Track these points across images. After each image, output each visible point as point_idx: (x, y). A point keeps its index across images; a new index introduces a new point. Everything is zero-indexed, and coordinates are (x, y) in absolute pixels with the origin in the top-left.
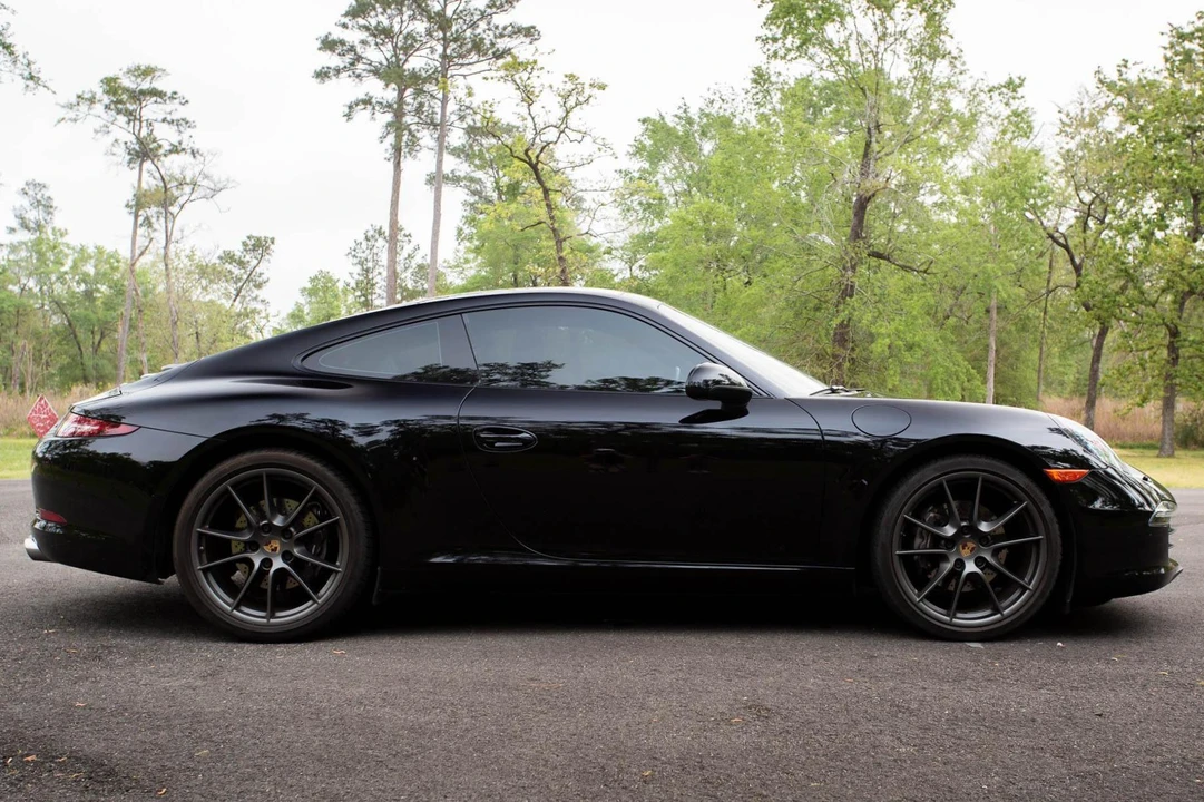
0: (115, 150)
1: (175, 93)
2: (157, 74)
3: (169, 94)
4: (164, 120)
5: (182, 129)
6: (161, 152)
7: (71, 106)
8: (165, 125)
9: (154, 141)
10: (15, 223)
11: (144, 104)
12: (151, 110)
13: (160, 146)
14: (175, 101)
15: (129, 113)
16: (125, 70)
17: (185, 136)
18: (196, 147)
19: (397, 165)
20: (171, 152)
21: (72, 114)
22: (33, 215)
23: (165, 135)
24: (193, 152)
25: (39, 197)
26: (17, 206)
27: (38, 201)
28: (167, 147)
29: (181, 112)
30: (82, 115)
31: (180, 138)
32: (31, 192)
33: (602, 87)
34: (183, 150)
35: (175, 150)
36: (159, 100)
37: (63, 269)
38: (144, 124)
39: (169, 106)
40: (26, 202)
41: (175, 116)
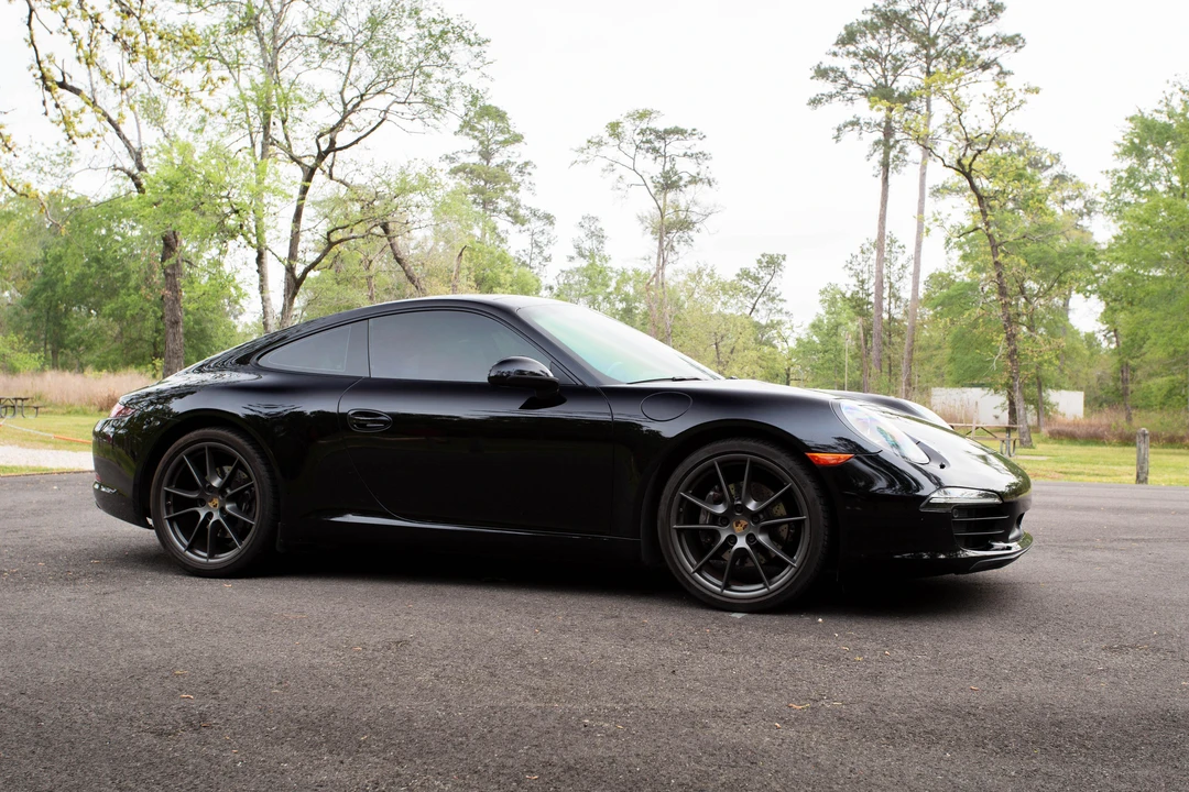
1: (694, 130)
2: (653, 115)
3: (689, 132)
4: (685, 155)
5: (700, 161)
6: (682, 183)
7: (582, 150)
8: (686, 159)
9: (676, 174)
10: (574, 253)
11: (668, 141)
12: (675, 146)
13: (681, 178)
14: (694, 137)
15: (656, 150)
16: (625, 115)
17: (703, 167)
18: (711, 177)
19: (886, 180)
20: (690, 182)
21: (583, 157)
22: (588, 244)
23: (686, 167)
24: (709, 182)
25: (593, 229)
26: (576, 238)
27: (592, 232)
28: (686, 178)
29: (695, 145)
30: (591, 157)
31: (698, 170)
32: (586, 225)
33: (1037, 91)
34: (701, 180)
35: (694, 180)
36: (681, 137)
37: (608, 290)
38: (668, 159)
39: (688, 143)
40: (582, 233)
41: (695, 150)
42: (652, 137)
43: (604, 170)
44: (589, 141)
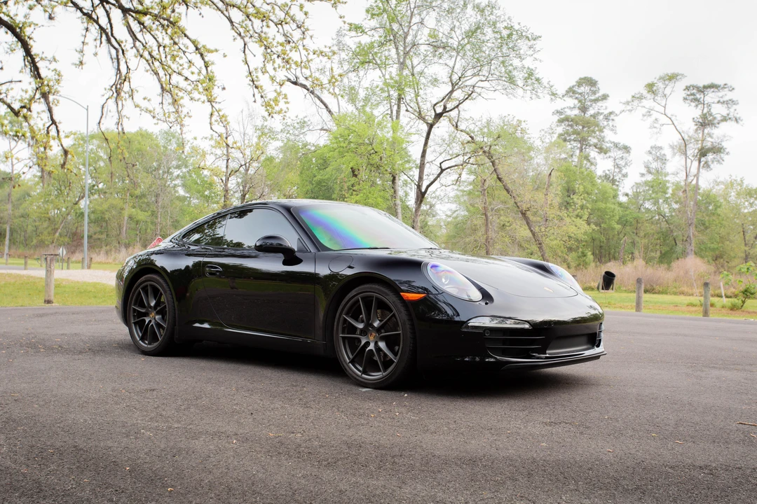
0: (656, 125)
1: (725, 85)
2: (678, 77)
3: (722, 86)
4: (719, 102)
5: (729, 106)
6: (716, 121)
7: (628, 103)
8: (720, 105)
9: (711, 115)
10: (644, 171)
11: (706, 93)
12: (711, 97)
13: (715, 118)
14: (725, 90)
15: (696, 100)
16: (658, 78)
17: (732, 110)
18: (738, 116)
20: (722, 121)
21: (629, 107)
22: (654, 165)
23: (718, 111)
24: (736, 120)
25: (658, 154)
26: (646, 161)
27: (658, 157)
28: (719, 117)
29: (729, 96)
30: (635, 107)
31: (728, 112)
32: (654, 152)
34: (730, 119)
35: (725, 119)
36: (716, 90)
37: (667, 196)
38: (705, 106)
39: (720, 94)
40: (650, 158)
41: (726, 98)
42: (695, 91)
43: (644, 115)
44: (633, 97)
